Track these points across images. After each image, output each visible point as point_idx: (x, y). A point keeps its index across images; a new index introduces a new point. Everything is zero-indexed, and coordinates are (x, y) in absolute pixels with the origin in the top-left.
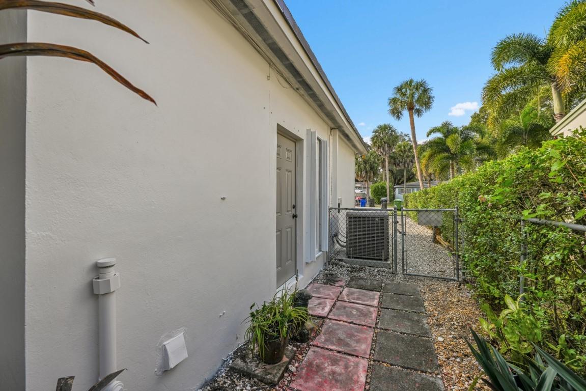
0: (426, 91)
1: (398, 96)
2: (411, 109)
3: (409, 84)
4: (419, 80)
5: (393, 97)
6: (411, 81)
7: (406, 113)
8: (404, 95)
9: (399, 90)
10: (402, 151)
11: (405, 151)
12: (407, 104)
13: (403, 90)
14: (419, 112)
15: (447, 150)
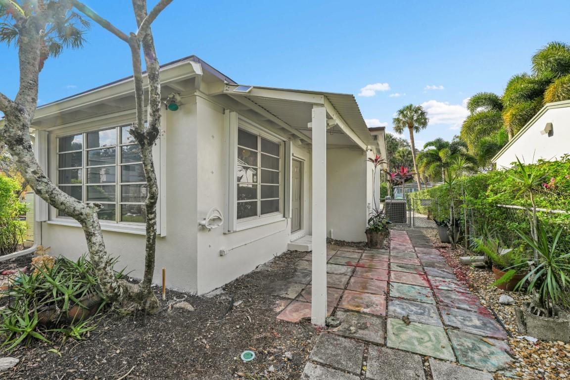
0: (423, 114)
1: (401, 117)
2: (411, 127)
3: (409, 108)
4: (417, 106)
5: (397, 117)
6: (411, 106)
7: (406, 130)
8: (405, 116)
9: (401, 112)
10: (401, 156)
11: (404, 156)
12: (408, 123)
13: (405, 112)
14: (417, 129)
15: (439, 159)
